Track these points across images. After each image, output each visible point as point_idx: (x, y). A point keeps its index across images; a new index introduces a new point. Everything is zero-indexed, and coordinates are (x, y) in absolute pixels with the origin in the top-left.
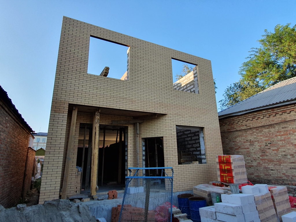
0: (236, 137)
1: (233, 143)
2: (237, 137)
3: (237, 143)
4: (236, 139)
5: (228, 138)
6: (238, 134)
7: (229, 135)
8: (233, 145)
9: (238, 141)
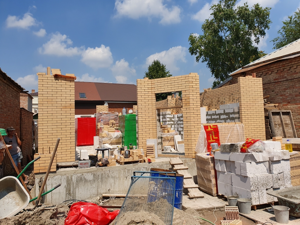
1: (281, 97)
4: (285, 91)
5: (274, 91)
6: (289, 85)
7: (276, 87)
8: (280, 100)
9: (287, 95)
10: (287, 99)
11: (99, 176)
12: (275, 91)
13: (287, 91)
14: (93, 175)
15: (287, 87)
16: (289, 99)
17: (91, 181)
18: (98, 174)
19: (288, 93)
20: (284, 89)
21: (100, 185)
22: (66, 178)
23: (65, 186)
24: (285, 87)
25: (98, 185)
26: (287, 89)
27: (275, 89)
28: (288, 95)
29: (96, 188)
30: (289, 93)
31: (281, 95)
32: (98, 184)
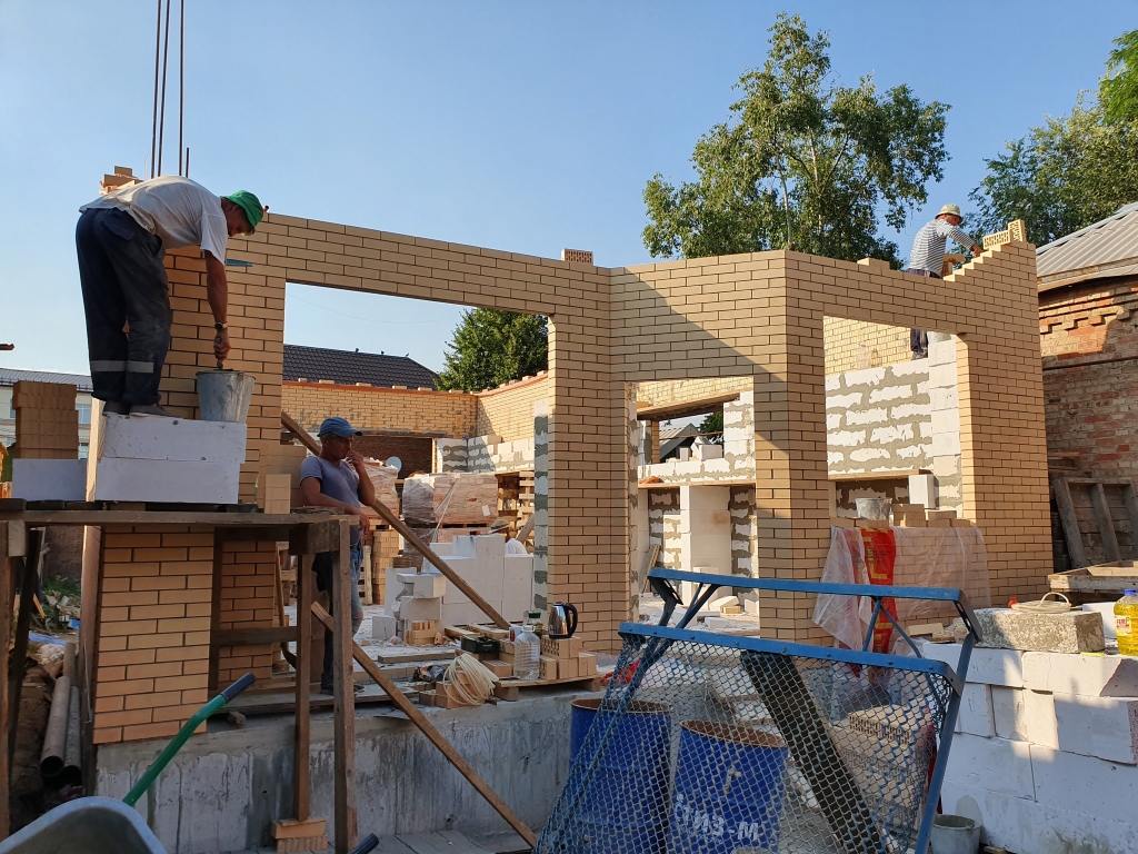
0: (1108, 397)
1: (1091, 427)
2: (1117, 395)
3: (1114, 424)
4: (1106, 404)
5: (1059, 400)
6: (1125, 378)
7: (1068, 386)
8: (1085, 435)
9: (1115, 417)
10: (1119, 433)
11: (404, 752)
12: (1063, 400)
13: (1115, 401)
14: (378, 748)
15: (1117, 387)
16: (1126, 432)
17: (369, 779)
18: (402, 744)
19: (1122, 409)
20: (1103, 395)
21: (410, 797)
22: (251, 765)
23: (247, 807)
24: (1108, 387)
25: (400, 800)
26: (1117, 396)
27: (1063, 393)
28: (1121, 416)
29: (392, 814)
30: (1124, 409)
31: (1092, 419)
32: (400, 794)
